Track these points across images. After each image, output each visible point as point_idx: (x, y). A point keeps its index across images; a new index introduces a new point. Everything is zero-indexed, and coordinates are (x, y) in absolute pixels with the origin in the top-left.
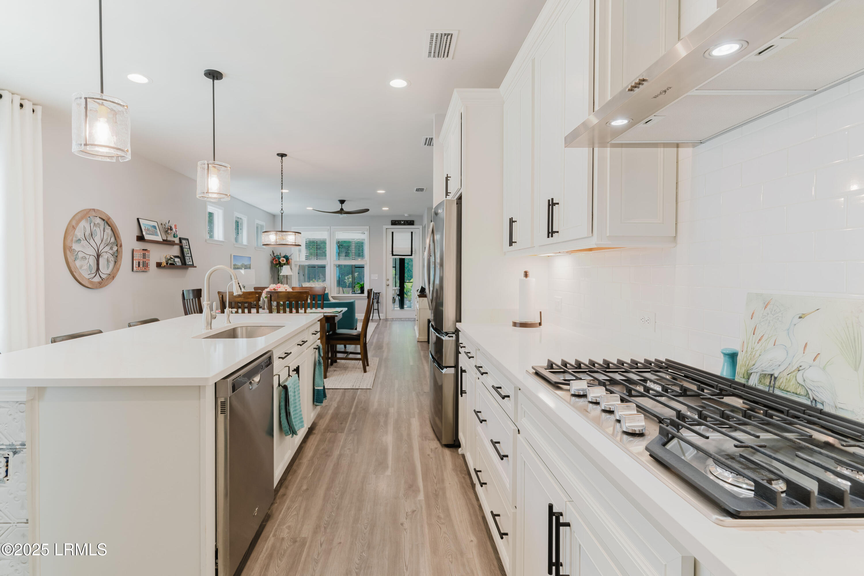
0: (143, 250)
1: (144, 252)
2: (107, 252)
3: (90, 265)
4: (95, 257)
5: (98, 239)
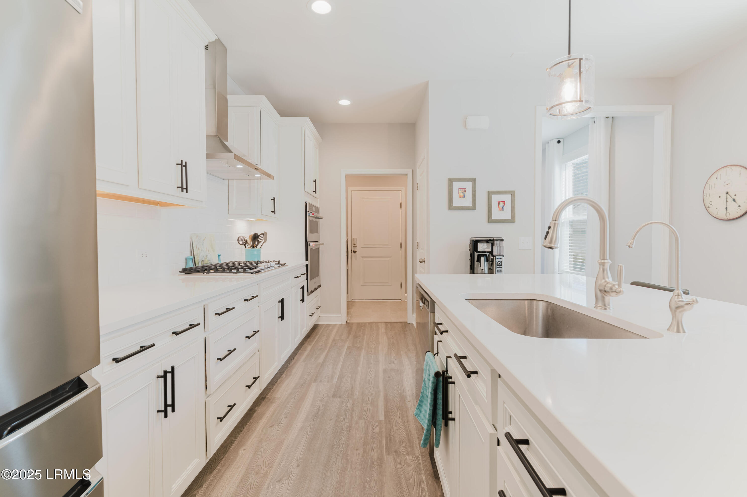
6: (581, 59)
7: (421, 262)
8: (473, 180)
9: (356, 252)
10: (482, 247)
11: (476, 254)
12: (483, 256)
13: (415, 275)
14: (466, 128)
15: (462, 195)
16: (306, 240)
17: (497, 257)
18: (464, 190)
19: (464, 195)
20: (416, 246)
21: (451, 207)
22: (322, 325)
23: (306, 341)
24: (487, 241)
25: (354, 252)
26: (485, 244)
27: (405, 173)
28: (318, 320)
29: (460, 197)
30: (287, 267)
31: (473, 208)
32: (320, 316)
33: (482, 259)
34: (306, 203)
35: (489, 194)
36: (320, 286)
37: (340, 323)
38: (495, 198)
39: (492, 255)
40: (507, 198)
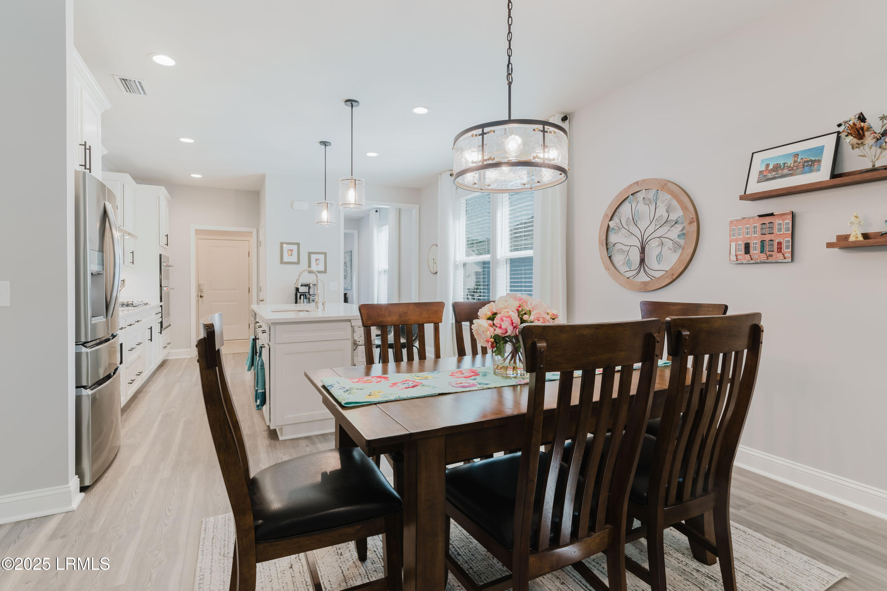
0: (760, 216)
1: (767, 220)
2: (660, 237)
3: (629, 259)
4: (638, 248)
5: (643, 224)
6: (327, 203)
7: (261, 301)
8: (298, 244)
9: (203, 296)
10: (302, 290)
11: (299, 294)
12: (303, 295)
13: (251, 305)
14: (293, 208)
15: (290, 254)
16: (161, 286)
17: (312, 296)
18: (292, 250)
19: (292, 254)
20: (259, 289)
21: (282, 262)
22: (172, 360)
23: (159, 370)
24: (305, 285)
25: (201, 296)
26: (304, 287)
27: (250, 231)
28: (167, 356)
29: (289, 255)
30: (150, 306)
31: (298, 263)
32: (170, 352)
33: (302, 297)
34: (161, 255)
35: (310, 254)
36: (170, 325)
37: (190, 357)
38: (314, 257)
39: (309, 294)
40: (321, 257)
